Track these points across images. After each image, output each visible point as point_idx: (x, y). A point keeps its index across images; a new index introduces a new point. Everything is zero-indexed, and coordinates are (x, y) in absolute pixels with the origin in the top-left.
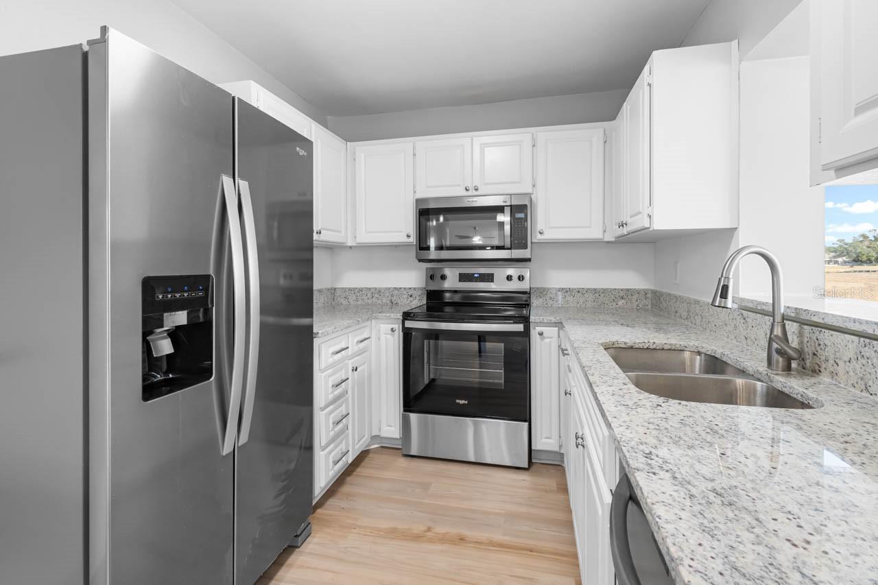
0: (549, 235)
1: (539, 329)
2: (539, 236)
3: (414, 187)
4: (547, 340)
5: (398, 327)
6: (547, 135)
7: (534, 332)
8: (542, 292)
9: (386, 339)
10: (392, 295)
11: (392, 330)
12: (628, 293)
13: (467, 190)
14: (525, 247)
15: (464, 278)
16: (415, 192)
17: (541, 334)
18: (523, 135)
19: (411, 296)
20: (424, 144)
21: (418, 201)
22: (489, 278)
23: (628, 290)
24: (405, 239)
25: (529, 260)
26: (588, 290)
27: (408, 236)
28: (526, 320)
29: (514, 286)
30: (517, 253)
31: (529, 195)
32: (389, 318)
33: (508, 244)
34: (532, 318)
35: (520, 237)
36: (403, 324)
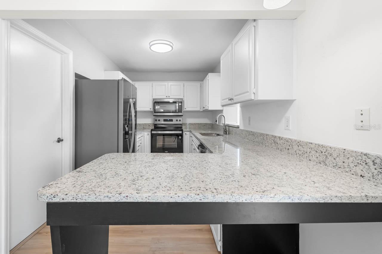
0: (188, 109)
1: (185, 133)
2: (185, 110)
3: (152, 95)
4: (187, 135)
5: (150, 134)
6: (187, 84)
7: (184, 134)
8: (185, 124)
9: (146, 137)
10: (144, 126)
11: (148, 134)
12: (206, 124)
13: (166, 97)
14: (182, 112)
15: (165, 120)
16: (152, 97)
17: (186, 134)
18: (181, 83)
19: (149, 126)
20: (155, 83)
21: (154, 99)
22: (172, 120)
23: (206, 123)
24: (149, 110)
25: (182, 116)
26: (196, 123)
27: (150, 109)
28: (182, 130)
29: (178, 122)
30: (180, 114)
31: (182, 99)
32: (147, 131)
33: (177, 111)
34: (184, 130)
35: (180, 110)
36: (151, 132)
